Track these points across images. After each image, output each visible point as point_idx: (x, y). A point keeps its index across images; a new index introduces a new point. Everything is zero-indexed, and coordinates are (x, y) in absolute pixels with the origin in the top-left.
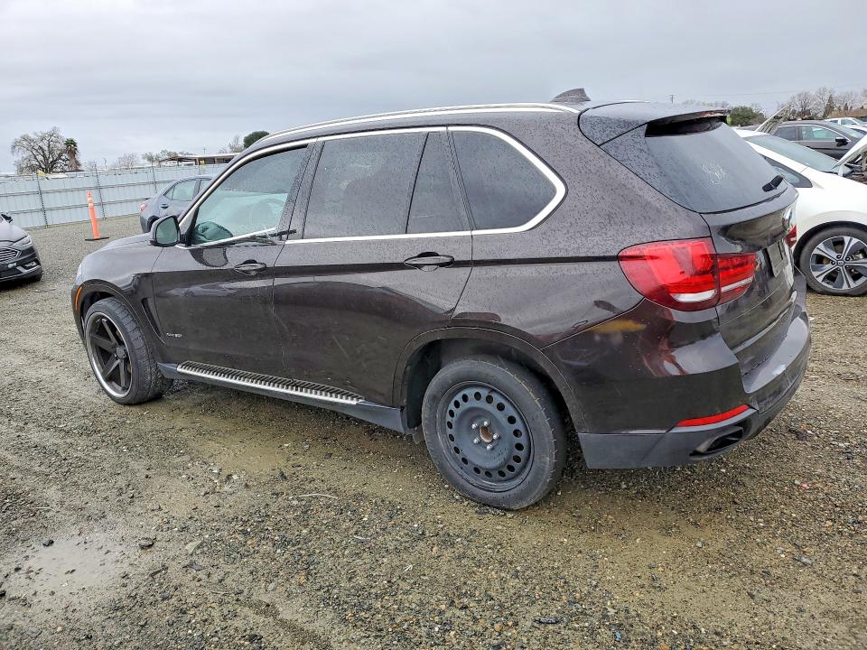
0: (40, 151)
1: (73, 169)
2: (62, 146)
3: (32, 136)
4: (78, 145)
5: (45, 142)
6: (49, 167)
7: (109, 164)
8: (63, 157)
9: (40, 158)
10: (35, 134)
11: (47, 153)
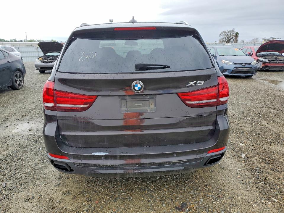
0: (227, 36)
1: (235, 42)
2: (234, 34)
3: (226, 31)
4: (239, 35)
5: (230, 33)
6: (228, 41)
7: (249, 41)
8: (233, 38)
9: (227, 38)
10: (227, 31)
11: (229, 37)
